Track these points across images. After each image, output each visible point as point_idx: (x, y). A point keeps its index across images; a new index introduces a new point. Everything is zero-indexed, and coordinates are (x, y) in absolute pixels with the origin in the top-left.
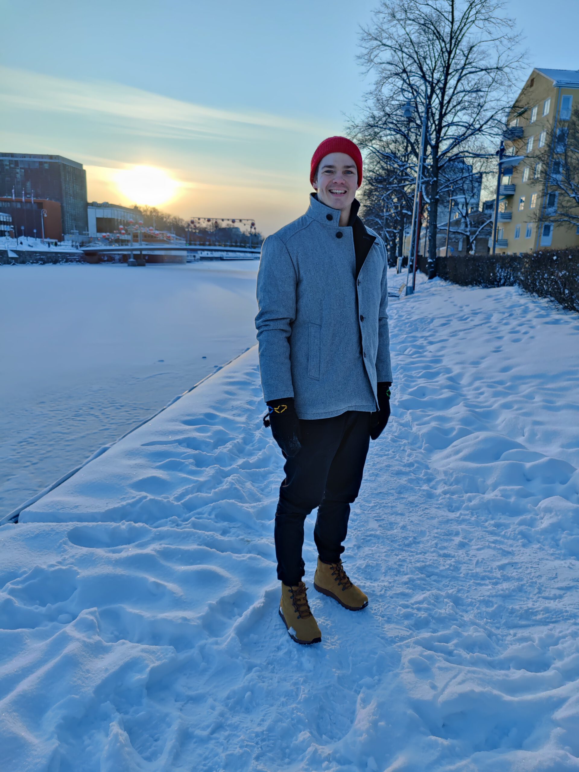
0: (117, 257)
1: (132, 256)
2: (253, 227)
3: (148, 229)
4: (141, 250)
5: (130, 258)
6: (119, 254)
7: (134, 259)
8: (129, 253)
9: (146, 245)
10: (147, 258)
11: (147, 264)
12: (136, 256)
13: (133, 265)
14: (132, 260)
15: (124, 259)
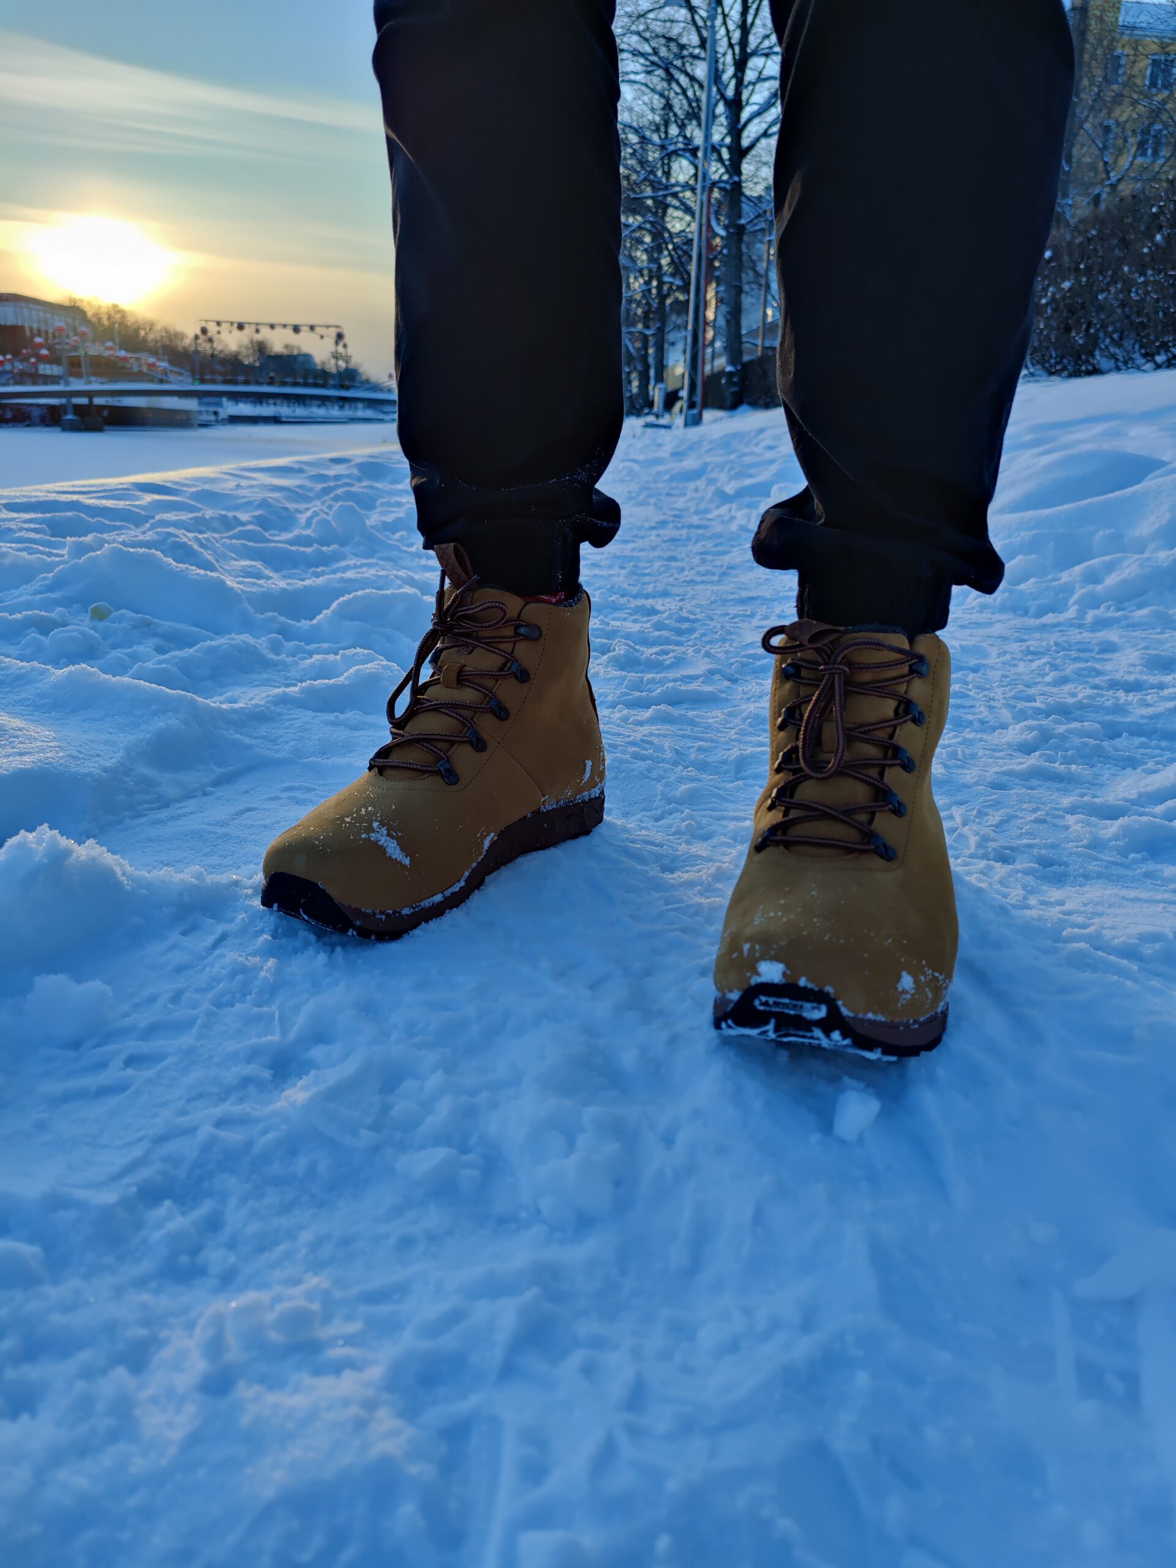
0: (36, 413)
1: (70, 409)
2: (341, 344)
3: (102, 348)
4: (90, 394)
5: (66, 413)
6: (39, 405)
7: (75, 413)
8: (63, 401)
9: (102, 383)
10: (105, 413)
11: (106, 428)
12: (78, 409)
13: (74, 427)
14: (70, 417)
15: (52, 418)
